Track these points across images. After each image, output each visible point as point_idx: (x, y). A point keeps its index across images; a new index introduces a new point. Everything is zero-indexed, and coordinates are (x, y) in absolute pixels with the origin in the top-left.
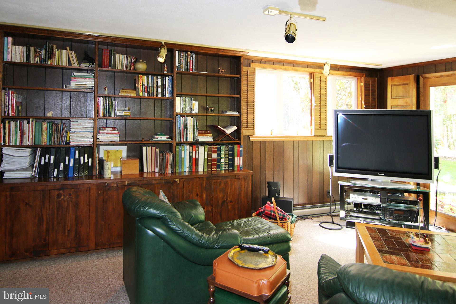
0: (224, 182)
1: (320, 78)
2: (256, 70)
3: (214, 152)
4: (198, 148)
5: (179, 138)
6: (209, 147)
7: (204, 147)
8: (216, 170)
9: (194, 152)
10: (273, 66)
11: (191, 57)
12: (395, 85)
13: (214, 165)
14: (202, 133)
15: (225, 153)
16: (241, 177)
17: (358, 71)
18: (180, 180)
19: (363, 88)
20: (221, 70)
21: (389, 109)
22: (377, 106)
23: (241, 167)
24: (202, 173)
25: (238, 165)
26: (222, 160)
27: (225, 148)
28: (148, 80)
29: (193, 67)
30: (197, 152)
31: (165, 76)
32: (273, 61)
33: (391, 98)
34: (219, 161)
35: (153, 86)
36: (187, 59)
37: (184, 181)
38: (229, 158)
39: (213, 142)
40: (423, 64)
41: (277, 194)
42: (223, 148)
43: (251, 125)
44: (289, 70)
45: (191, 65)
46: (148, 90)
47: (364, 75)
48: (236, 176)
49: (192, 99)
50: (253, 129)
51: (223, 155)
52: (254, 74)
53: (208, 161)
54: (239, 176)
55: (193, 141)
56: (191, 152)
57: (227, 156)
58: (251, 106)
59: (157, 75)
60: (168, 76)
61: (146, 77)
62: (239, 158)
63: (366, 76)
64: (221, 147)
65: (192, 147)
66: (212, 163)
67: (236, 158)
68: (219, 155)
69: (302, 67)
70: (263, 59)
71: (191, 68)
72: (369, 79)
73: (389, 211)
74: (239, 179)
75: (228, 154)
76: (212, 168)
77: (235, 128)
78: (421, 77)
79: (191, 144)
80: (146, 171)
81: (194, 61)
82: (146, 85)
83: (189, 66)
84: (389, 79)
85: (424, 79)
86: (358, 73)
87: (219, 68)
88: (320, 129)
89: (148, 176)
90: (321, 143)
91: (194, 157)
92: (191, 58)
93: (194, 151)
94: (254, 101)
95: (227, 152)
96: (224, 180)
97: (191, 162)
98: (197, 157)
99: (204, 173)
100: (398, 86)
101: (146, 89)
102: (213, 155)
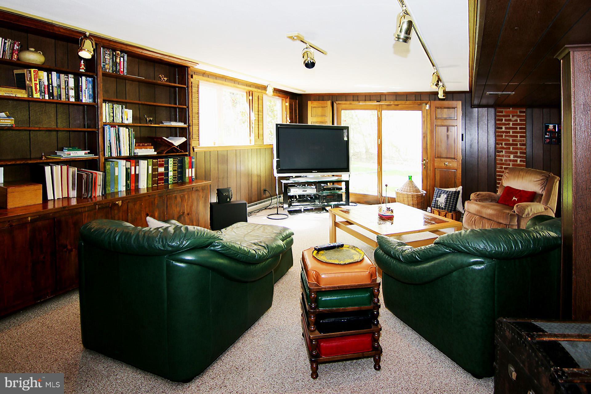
0: (180, 196)
1: (258, 96)
2: (200, 83)
3: (161, 165)
4: (138, 162)
5: (109, 153)
6: (154, 160)
7: (146, 161)
8: (163, 184)
9: (133, 168)
10: (215, 81)
11: (122, 57)
12: (315, 107)
13: (162, 179)
14: (140, 146)
15: (173, 166)
16: (198, 189)
17: (284, 93)
18: (122, 202)
19: (288, 108)
20: (162, 77)
21: (309, 124)
22: (298, 121)
23: (193, 179)
24: (146, 192)
25: (190, 177)
26: (171, 174)
27: (174, 160)
28: (50, 78)
29: (125, 69)
30: (137, 167)
31: (82, 75)
32: (216, 76)
33: (311, 116)
34: (167, 174)
35: (59, 86)
36: (116, 59)
37: (129, 202)
38: (178, 170)
39: (157, 155)
40: (337, 94)
41: (228, 199)
42: (171, 161)
43: (196, 136)
44: (231, 86)
45: (122, 67)
46: (51, 91)
47: (289, 98)
48: (193, 188)
49: (124, 106)
50: (198, 140)
51: (171, 168)
52: (198, 86)
53: (153, 176)
54: (197, 187)
55: (128, 155)
56: (129, 168)
57: (176, 169)
58: (196, 117)
59: (67, 73)
60: (87, 76)
61: (46, 73)
62: (190, 170)
63: (290, 99)
64: (168, 160)
65: (130, 162)
66: (158, 178)
67: (187, 170)
68: (167, 169)
69: (242, 85)
70: (206, 73)
71: (122, 70)
72: (292, 100)
73: (323, 197)
74: (197, 190)
75: (177, 166)
76: (158, 184)
77: (183, 140)
78: (334, 103)
79: (127, 159)
80: (53, 199)
81: (125, 63)
82: (46, 83)
83: (118, 68)
84: (309, 103)
85: (337, 104)
86: (284, 95)
87: (160, 76)
88: (258, 139)
89: (56, 206)
90: (259, 151)
91: (133, 172)
92: (122, 59)
93: (133, 166)
94: (198, 112)
95: (176, 164)
96: (180, 194)
97: (129, 179)
98: (137, 173)
99: (147, 191)
100: (317, 108)
101: (46, 89)
102: (159, 169)
